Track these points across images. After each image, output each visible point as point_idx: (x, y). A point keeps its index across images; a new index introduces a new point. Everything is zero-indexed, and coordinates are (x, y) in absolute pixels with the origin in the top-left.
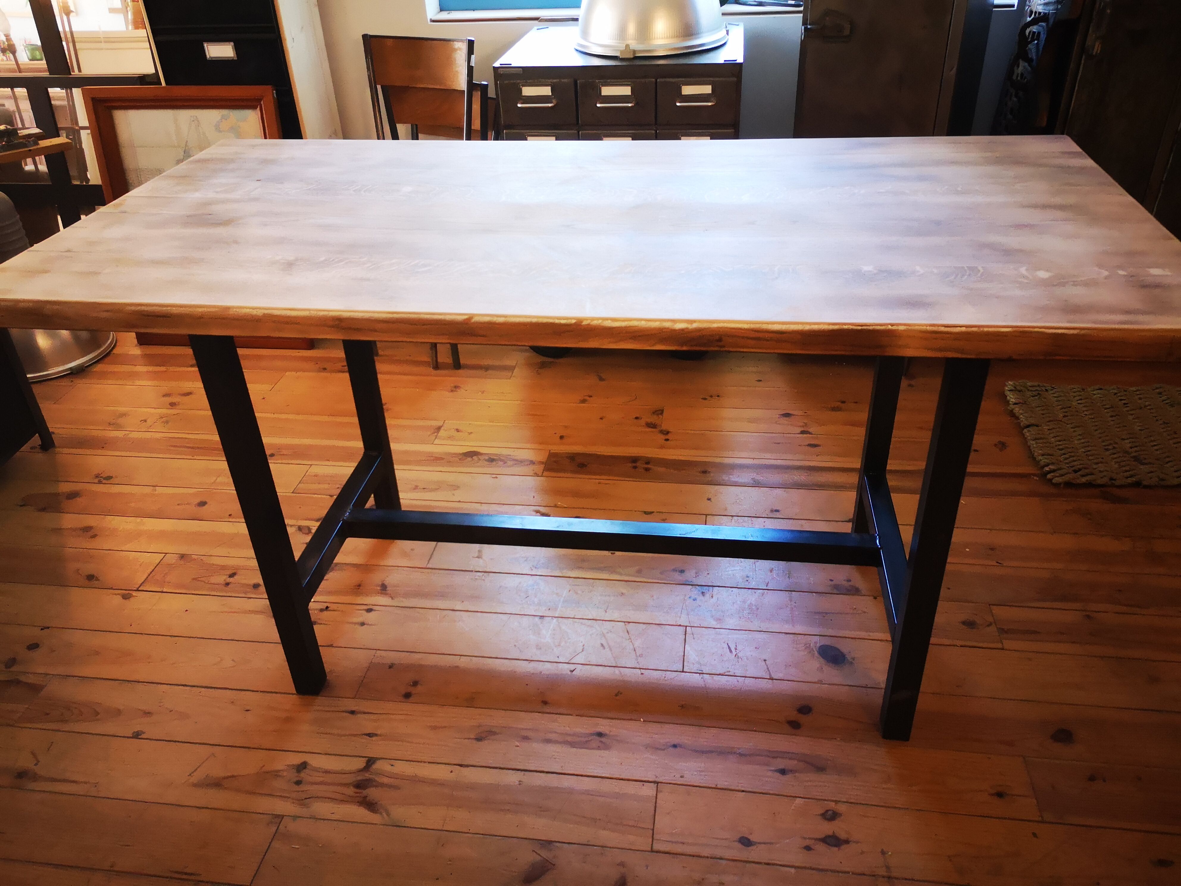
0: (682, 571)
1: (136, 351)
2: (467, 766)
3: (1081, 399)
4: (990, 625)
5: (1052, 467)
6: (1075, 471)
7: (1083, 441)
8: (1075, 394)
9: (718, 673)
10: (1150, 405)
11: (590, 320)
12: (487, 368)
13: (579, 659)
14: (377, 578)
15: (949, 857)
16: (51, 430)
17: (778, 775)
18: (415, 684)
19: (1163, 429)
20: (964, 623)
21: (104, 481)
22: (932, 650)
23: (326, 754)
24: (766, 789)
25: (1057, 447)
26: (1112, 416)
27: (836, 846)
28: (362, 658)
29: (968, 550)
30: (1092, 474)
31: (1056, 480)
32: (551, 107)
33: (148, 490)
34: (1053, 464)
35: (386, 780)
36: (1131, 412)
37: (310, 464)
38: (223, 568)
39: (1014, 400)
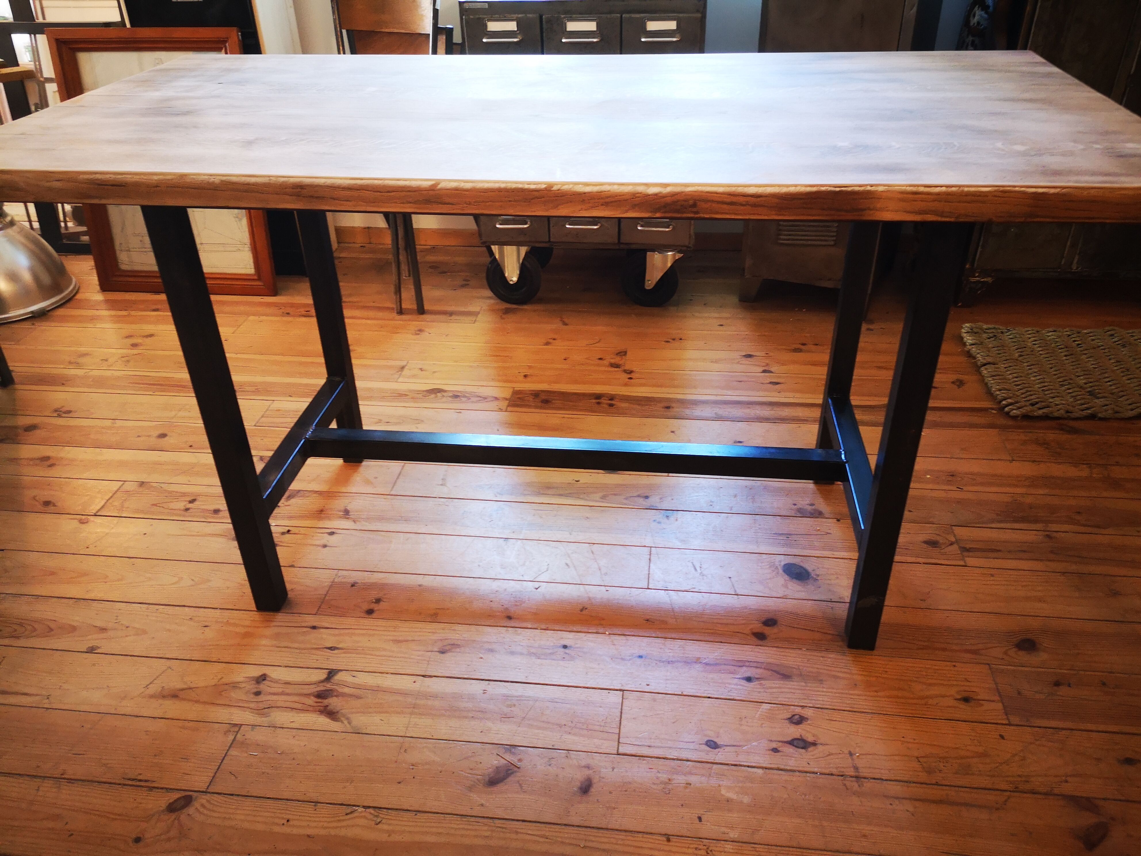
0: (647, 497)
1: (99, 297)
2: (430, 676)
3: (1036, 341)
4: (952, 544)
5: (1009, 401)
6: (1032, 405)
7: (1038, 378)
8: (1029, 336)
9: (683, 589)
10: (1102, 346)
11: (559, 184)
12: (451, 314)
13: (544, 577)
14: (340, 504)
15: (917, 758)
16: (11, 368)
17: (744, 682)
18: (378, 601)
19: (1116, 366)
20: (926, 542)
21: (64, 415)
22: (896, 568)
23: (286, 667)
24: (734, 695)
25: (1014, 383)
26: (1066, 356)
27: (803, 748)
28: (325, 577)
29: (928, 476)
30: (1048, 407)
31: (1012, 413)
32: (517, 42)
33: (108, 423)
34: (1010, 398)
35: (346, 690)
36: (1085, 352)
37: (273, 399)
38: (184, 494)
39: (970, 341)
